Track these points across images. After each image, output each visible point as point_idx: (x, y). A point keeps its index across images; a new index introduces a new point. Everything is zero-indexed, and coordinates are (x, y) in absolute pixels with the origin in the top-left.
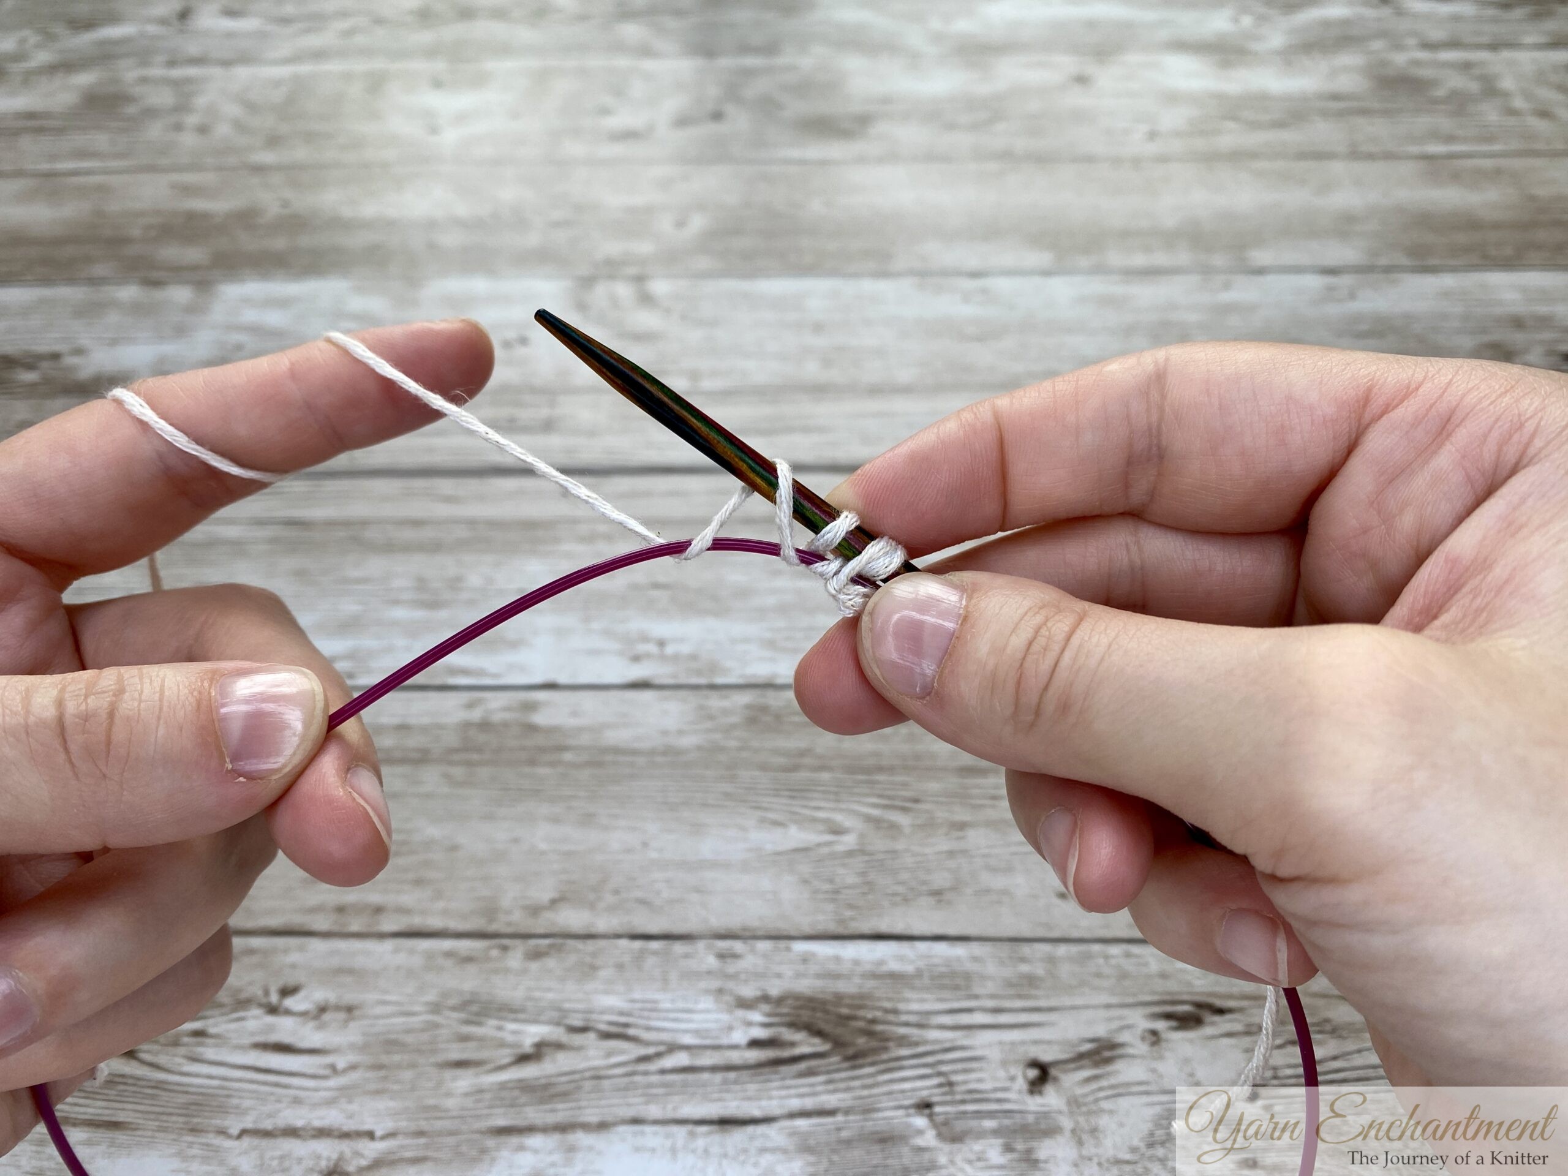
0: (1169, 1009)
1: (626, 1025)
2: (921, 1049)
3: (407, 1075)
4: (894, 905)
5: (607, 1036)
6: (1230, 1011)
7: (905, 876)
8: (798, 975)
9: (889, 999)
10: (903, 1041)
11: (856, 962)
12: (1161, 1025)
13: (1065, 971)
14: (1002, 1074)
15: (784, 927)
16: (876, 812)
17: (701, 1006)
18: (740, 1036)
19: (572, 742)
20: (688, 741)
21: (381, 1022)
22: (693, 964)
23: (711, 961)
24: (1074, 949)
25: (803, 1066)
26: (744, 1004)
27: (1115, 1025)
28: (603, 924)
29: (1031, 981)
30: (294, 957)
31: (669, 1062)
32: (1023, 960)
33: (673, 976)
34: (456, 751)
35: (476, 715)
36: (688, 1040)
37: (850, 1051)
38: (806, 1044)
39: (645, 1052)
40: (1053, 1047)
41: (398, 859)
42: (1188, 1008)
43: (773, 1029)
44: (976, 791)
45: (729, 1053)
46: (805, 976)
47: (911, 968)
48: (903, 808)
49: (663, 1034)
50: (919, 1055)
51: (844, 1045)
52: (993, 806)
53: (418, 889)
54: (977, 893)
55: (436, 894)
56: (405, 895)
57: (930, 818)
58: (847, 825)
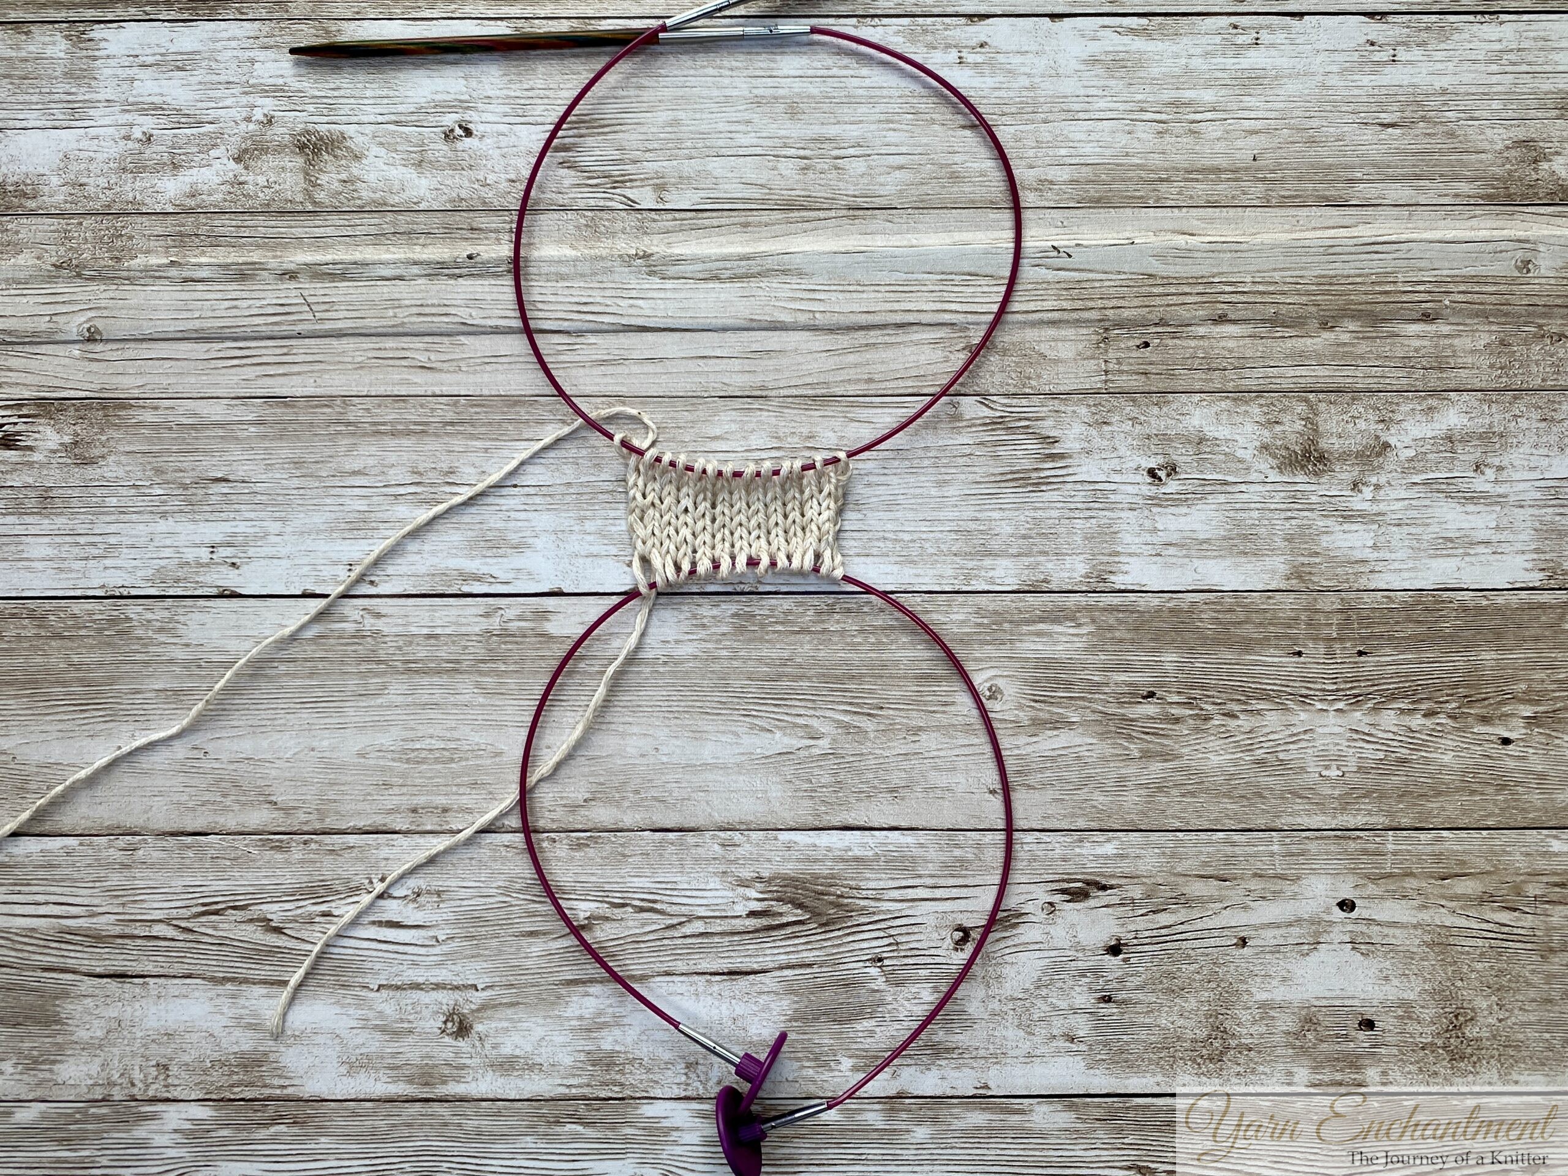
0: (1066, 885)
1: (654, 902)
2: (876, 918)
3: (494, 943)
4: (859, 801)
5: (642, 910)
6: (1112, 887)
7: (869, 775)
9: (852, 879)
10: (863, 912)
11: (829, 849)
12: (1057, 898)
13: (989, 855)
14: (935, 935)
15: (772, 821)
16: (847, 718)
17: (711, 886)
18: (741, 909)
21: (465, 903)
22: (702, 852)
23: (717, 847)
25: (789, 930)
26: (744, 883)
27: (1023, 898)
28: (628, 820)
29: (963, 862)
30: (384, 852)
31: (688, 930)
32: (958, 846)
33: (688, 862)
34: (483, 661)
35: (495, 623)
36: (702, 912)
37: (824, 920)
38: (791, 914)
39: (670, 922)
40: (975, 915)
41: (453, 765)
42: (1079, 885)
43: (766, 903)
44: (930, 698)
45: (734, 921)
46: (789, 860)
47: (870, 853)
48: (869, 715)
49: (683, 908)
50: (876, 922)
51: (819, 914)
52: (944, 712)
53: (474, 792)
54: (926, 790)
55: (490, 796)
56: (464, 797)
57: (891, 724)
58: (823, 731)
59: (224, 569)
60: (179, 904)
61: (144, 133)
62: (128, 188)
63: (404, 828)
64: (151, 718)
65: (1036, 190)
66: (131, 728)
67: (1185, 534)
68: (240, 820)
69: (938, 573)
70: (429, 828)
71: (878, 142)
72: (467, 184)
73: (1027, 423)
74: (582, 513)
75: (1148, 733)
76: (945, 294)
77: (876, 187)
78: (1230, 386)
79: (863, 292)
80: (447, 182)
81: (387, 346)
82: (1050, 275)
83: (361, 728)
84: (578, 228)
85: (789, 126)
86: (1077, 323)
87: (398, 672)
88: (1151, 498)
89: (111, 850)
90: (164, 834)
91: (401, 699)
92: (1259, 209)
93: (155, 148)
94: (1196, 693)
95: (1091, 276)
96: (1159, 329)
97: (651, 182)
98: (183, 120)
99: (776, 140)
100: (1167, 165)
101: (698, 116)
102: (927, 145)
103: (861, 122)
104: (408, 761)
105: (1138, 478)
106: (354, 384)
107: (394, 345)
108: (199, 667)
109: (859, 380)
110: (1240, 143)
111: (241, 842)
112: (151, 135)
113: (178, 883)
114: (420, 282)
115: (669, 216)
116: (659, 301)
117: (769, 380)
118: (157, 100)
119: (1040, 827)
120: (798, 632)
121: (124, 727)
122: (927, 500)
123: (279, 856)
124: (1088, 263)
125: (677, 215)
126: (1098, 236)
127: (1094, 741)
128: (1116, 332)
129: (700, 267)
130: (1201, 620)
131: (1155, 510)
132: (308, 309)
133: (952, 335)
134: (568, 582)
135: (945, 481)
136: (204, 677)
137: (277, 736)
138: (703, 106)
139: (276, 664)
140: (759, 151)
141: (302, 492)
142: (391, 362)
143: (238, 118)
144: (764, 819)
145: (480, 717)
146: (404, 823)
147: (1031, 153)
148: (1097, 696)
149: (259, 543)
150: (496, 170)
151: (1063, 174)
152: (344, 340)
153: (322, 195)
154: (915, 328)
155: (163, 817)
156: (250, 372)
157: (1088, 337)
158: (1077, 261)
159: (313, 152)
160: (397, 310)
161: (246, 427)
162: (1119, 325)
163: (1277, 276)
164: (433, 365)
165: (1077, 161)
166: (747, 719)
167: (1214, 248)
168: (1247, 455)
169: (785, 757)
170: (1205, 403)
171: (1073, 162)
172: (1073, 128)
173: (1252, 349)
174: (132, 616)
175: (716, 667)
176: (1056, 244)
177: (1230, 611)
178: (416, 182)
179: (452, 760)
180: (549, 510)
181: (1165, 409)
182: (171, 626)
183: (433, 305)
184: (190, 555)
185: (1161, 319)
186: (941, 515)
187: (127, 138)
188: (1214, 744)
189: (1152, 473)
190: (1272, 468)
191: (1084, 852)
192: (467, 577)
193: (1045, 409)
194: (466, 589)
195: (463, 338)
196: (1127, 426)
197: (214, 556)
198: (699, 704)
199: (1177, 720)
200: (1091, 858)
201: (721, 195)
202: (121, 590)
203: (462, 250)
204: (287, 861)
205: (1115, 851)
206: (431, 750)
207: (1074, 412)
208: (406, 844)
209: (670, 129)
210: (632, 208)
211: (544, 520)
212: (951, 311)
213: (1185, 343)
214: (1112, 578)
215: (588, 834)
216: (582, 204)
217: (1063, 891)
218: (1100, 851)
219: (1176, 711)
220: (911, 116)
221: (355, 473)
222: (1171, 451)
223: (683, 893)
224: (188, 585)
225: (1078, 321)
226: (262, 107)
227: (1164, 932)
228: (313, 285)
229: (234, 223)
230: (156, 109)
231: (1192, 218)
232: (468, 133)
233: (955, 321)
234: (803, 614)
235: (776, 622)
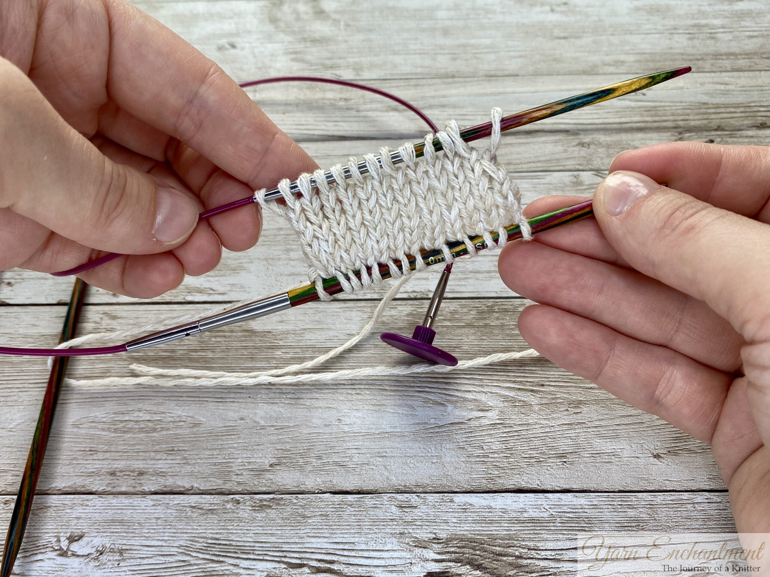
1: (332, 563)
4: (529, 465)
7: (537, 442)
9: (530, 540)
11: (505, 511)
13: (662, 515)
15: (447, 483)
16: (512, 394)
17: (390, 546)
18: (419, 571)
19: (281, 343)
22: (380, 513)
23: (394, 509)
24: (669, 497)
26: (421, 545)
28: (310, 483)
30: (78, 511)
32: (631, 507)
33: (366, 523)
34: (195, 351)
41: (155, 434)
43: (444, 564)
46: (465, 522)
47: (546, 515)
48: (532, 391)
49: (360, 569)
53: (170, 457)
54: (593, 456)
55: (184, 461)
56: (160, 462)
57: (553, 399)
58: (491, 404)
63: (101, 489)
70: (123, 489)
96: (719, 133)
100: (699, 53)
104: (116, 431)
110: (746, 42)
119: (708, 488)
120: (463, 327)
124: (658, 99)
128: (688, 133)
133: (567, 137)
144: (439, 482)
145: (185, 395)
146: (101, 485)
154: (540, 134)
157: (667, 138)
158: (649, 97)
162: (690, 130)
165: (638, 52)
166: (421, 395)
169: (457, 427)
171: (635, 52)
179: (154, 430)
185: (719, 127)
192: (191, 289)
194: (189, 298)
201: (398, 72)
206: (137, 421)
208: (98, 503)
212: (565, 123)
215: (271, 496)
223: (360, 554)
225: (658, 128)
231: (724, 77)
232: (234, 47)
233: (568, 129)
234: (467, 313)
235: (444, 320)
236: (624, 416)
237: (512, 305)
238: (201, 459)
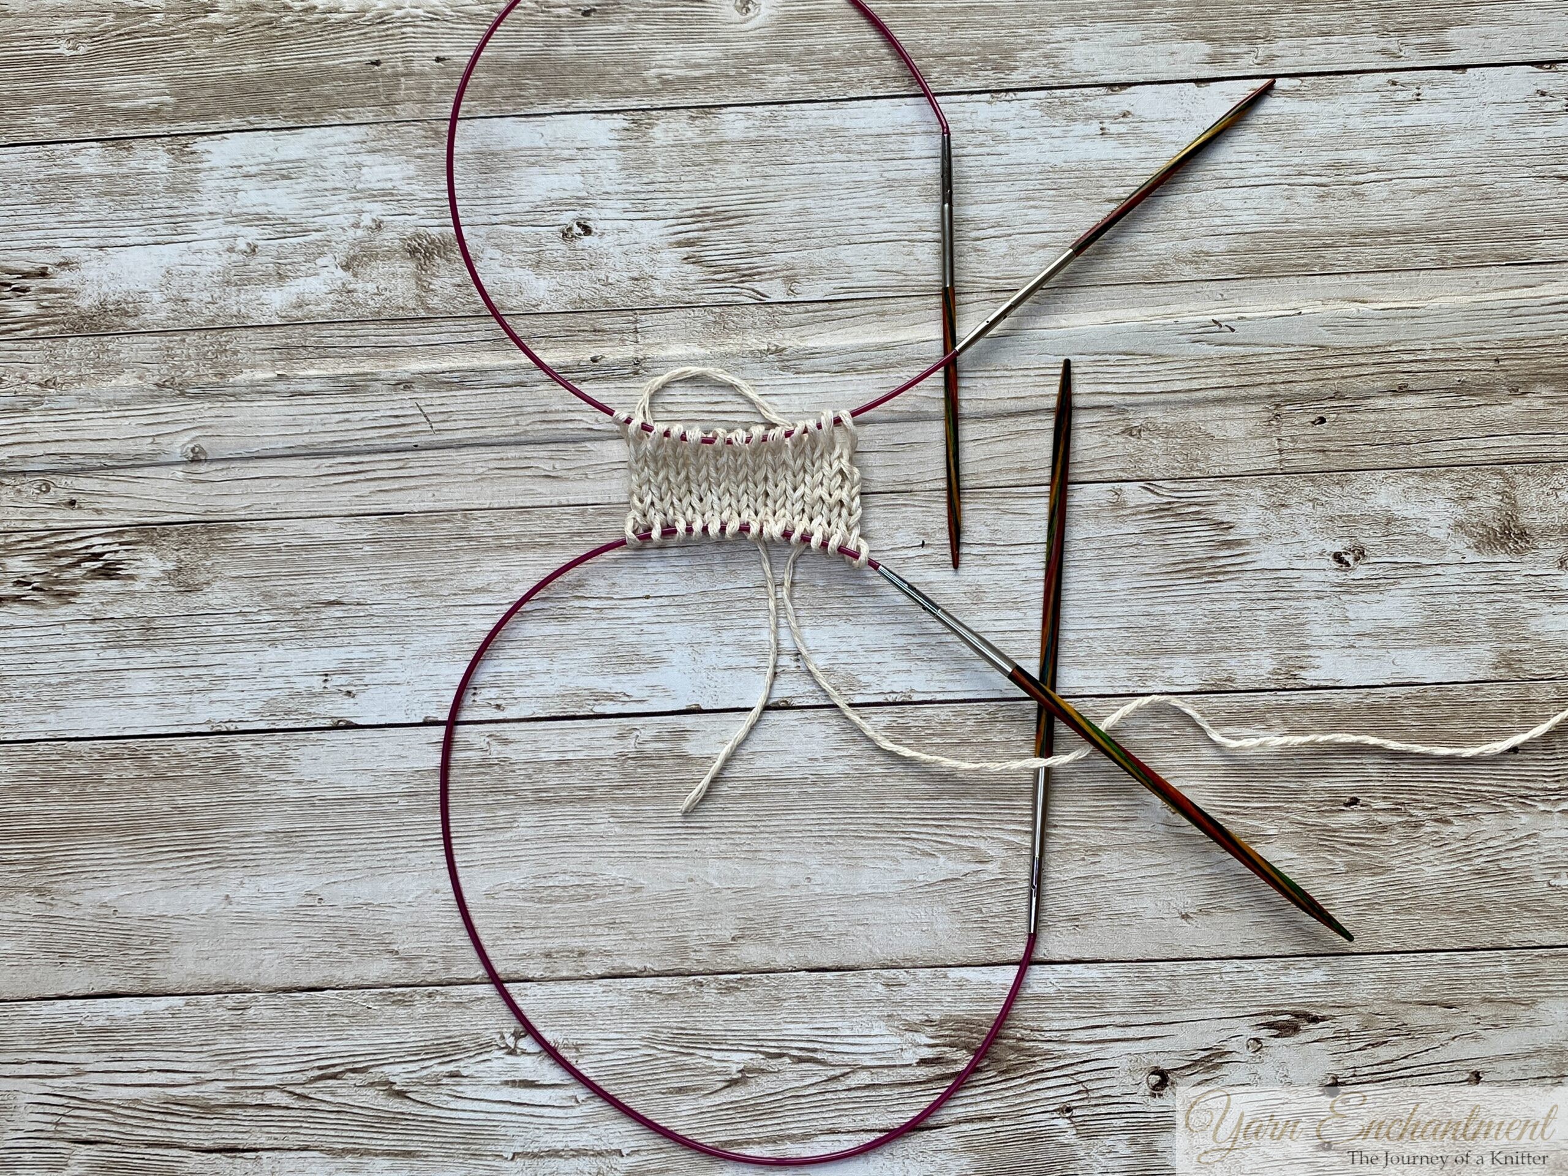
0: (1272, 1019)
1: (815, 1050)
2: (1062, 1063)
5: (801, 1060)
6: (1323, 1019)
8: (956, 1000)
9: (1034, 1019)
10: (1046, 1055)
12: (1264, 1033)
13: (1184, 987)
14: (1129, 1081)
15: (940, 956)
17: (876, 1031)
18: (911, 1056)
20: (837, 768)
21: (606, 1057)
22: (864, 993)
23: (880, 988)
24: (1194, 966)
26: (912, 1028)
27: (1225, 1035)
28: (782, 959)
29: (1156, 997)
31: (854, 1081)
32: (1149, 979)
33: (849, 1005)
34: (619, 787)
35: (630, 745)
36: (867, 1061)
37: (1004, 1066)
39: (832, 1073)
40: (1173, 1056)
41: (589, 903)
42: (1287, 1017)
43: (938, 1049)
44: (1110, 814)
45: (903, 1071)
46: (962, 1000)
47: (1052, 990)
49: (846, 1057)
50: (1062, 1067)
51: (999, 1061)
52: (1125, 829)
53: (612, 932)
54: (1110, 917)
55: (630, 936)
56: (602, 938)
57: (1067, 844)
58: (992, 854)
59: (339, 699)
60: (293, 1068)
61: (249, 244)
62: (232, 301)
63: (537, 975)
64: (262, 862)
65: (1192, 262)
66: (240, 874)
67: (1379, 623)
68: (358, 973)
69: (1109, 675)
70: (565, 974)
71: (1019, 221)
72: (588, 284)
73: (1197, 508)
74: (718, 623)
75: (1353, 845)
76: (1100, 376)
77: (1020, 268)
78: (1417, 461)
79: (1011, 377)
80: (567, 283)
81: (509, 455)
82: (1213, 351)
83: (488, 865)
84: (706, 325)
85: (924, 209)
86: (1245, 400)
87: (528, 803)
88: (1340, 585)
89: (216, 1009)
90: (276, 990)
91: (531, 832)
92: (1434, 272)
93: (260, 259)
94: (1404, 797)
95: (1258, 350)
96: (1335, 404)
97: (781, 274)
98: (289, 229)
99: (910, 224)
100: (1330, 230)
101: (827, 204)
102: (1071, 221)
103: (1000, 201)
104: (540, 900)
105: (1324, 564)
106: (475, 497)
107: (517, 455)
108: (313, 805)
109: (1011, 469)
110: (1407, 204)
111: (359, 996)
112: (256, 246)
113: (292, 1045)
114: (541, 387)
115: (801, 308)
116: (794, 397)
117: (913, 474)
118: (261, 210)
119: (1240, 954)
120: (958, 745)
121: (232, 874)
122: (1092, 595)
123: (402, 1011)
124: (1253, 336)
125: (809, 307)
126: (1262, 308)
127: (1295, 856)
128: (1288, 408)
129: (836, 359)
130: (1404, 717)
131: (1344, 597)
132: (424, 420)
133: (1109, 418)
134: (707, 698)
135: (1111, 574)
136: (317, 816)
137: (397, 878)
138: (832, 193)
139: (396, 799)
140: (893, 236)
141: (421, 612)
142: (514, 472)
143: (346, 224)
144: (930, 955)
145: (617, 849)
146: (537, 970)
147: (1183, 224)
148: (1294, 805)
149: (377, 669)
150: (618, 268)
151: (1220, 245)
152: (464, 451)
153: (436, 300)
155: (275, 974)
156: (365, 488)
157: (1258, 415)
158: (1239, 335)
159: (425, 257)
160: (518, 418)
161: (360, 546)
162: (1291, 401)
163: (1458, 341)
164: (559, 474)
165: (1234, 230)
166: (907, 843)
167: (1387, 317)
168: (1440, 534)
169: (951, 884)
170: (1391, 480)
171: (1229, 231)
172: (1227, 196)
173: (1438, 421)
174: (240, 752)
175: (870, 786)
176: (1216, 318)
177: (1435, 705)
178: (535, 284)
179: (588, 897)
180: (683, 621)
181: (1347, 489)
182: (281, 762)
183: (557, 411)
184: (301, 684)
185: (1336, 393)
186: (1109, 611)
187: (231, 250)
188: (1427, 853)
189: (1338, 557)
190: (1469, 547)
191: (1290, 980)
192: (599, 697)
193: (1215, 492)
194: (599, 710)
195: (588, 444)
196: (1308, 508)
197: (328, 685)
198: (852, 827)
199: (1384, 829)
200: (1299, 986)
201: (854, 285)
202: (228, 725)
203: (586, 353)
204: (410, 1017)
205: (1325, 978)
206: (565, 887)
207: (1248, 495)
208: (539, 992)
209: (798, 219)
210: (762, 301)
211: (679, 632)
212: (1107, 393)
213: (1363, 417)
214: (1303, 674)
215: (738, 976)
216: (709, 300)
217: (1270, 1026)
218: (1308, 978)
219: (1383, 818)
220: (1051, 192)
221: (478, 590)
222: (1357, 533)
223: (846, 1040)
224: (300, 717)
225: (1246, 397)
226: (371, 212)
227: (1385, 1067)
228: (429, 395)
229: (343, 333)
230: (260, 219)
231: (1362, 284)
232: (587, 230)
233: (1112, 403)
234: (962, 724)
235: (933, 734)
236: (1151, 866)
237: (1020, 710)
238: (650, 933)
